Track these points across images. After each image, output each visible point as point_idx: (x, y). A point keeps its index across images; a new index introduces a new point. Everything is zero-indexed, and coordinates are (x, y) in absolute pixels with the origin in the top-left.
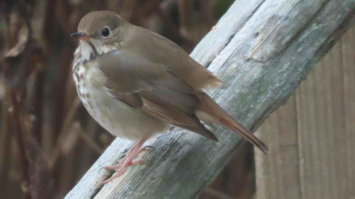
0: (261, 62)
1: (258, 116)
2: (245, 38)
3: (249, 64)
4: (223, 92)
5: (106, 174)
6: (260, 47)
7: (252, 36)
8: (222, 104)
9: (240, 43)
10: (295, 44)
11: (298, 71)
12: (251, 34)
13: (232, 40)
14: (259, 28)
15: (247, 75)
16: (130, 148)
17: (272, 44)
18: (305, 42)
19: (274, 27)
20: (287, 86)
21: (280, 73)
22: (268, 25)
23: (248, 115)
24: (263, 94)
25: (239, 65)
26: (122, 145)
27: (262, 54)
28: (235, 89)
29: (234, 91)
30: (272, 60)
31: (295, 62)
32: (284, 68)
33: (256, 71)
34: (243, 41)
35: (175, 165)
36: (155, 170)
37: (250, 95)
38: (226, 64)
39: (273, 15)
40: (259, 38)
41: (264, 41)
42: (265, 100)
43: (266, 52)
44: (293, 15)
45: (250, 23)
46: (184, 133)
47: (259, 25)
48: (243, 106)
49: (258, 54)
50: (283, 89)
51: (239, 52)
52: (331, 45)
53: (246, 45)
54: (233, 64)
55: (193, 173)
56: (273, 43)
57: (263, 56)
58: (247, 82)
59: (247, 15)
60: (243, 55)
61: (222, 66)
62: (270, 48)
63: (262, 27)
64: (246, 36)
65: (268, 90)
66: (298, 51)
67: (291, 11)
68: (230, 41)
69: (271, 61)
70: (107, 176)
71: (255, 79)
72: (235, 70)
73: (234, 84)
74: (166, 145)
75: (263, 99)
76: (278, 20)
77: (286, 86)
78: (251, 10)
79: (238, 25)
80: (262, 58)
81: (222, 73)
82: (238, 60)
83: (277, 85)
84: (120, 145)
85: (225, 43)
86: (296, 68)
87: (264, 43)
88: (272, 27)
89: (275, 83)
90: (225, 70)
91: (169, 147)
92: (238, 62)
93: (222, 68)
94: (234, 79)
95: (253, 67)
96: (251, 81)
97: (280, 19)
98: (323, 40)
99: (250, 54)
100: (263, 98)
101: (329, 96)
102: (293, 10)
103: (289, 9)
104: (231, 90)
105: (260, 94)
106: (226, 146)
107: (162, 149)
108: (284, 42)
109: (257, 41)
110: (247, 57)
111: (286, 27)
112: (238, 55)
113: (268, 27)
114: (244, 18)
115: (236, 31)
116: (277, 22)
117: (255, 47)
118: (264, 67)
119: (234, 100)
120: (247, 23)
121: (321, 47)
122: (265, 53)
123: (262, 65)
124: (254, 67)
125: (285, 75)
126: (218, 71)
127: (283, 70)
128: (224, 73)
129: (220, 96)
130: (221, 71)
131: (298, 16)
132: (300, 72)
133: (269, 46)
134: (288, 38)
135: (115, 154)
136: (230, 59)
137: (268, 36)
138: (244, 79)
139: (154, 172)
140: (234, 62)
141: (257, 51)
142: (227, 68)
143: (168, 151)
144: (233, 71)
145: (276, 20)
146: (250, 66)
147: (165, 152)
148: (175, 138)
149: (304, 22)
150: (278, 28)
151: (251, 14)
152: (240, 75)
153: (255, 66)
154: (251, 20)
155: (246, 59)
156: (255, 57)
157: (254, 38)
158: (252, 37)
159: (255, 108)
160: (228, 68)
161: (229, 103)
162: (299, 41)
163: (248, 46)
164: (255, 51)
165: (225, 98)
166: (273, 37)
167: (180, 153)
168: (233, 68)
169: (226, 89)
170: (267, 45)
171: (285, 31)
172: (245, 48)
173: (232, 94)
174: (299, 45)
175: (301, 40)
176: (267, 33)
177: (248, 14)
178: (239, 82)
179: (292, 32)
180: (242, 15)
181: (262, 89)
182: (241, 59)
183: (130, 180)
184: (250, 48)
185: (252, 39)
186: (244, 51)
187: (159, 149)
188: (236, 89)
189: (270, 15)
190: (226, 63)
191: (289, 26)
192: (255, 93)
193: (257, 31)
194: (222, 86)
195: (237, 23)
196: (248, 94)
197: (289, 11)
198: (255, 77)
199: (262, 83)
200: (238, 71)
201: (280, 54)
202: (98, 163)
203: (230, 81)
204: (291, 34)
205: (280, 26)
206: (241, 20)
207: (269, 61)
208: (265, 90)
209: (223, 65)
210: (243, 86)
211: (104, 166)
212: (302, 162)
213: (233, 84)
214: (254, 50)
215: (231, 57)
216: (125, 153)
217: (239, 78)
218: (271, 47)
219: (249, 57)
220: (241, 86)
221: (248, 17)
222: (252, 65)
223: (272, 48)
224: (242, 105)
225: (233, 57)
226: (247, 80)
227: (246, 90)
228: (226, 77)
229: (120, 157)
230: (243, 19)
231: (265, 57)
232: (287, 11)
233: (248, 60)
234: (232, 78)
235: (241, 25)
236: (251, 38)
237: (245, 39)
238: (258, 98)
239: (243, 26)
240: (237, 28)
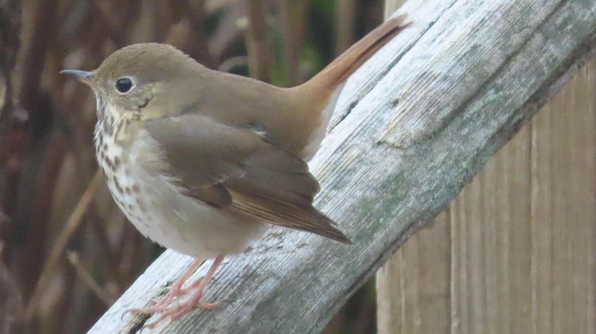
0: (399, 148)
1: (392, 238)
2: (375, 107)
3: (380, 151)
4: (334, 194)
5: (134, 320)
6: (400, 124)
7: (387, 104)
8: (332, 214)
9: (367, 115)
10: (458, 121)
11: (462, 167)
12: (385, 102)
13: (353, 110)
14: (400, 92)
15: (376, 168)
16: (176, 280)
17: (420, 120)
18: (475, 119)
19: (425, 92)
20: (442, 190)
21: (431, 169)
22: (415, 88)
23: (375, 234)
24: (401, 202)
25: (364, 152)
26: (163, 274)
27: (403, 135)
28: (355, 190)
29: (354, 193)
30: (418, 145)
31: (456, 152)
32: (437, 161)
33: (392, 162)
34: (373, 112)
35: (250, 310)
36: (217, 317)
37: (379, 202)
38: (342, 149)
39: (423, 72)
40: (398, 108)
41: (407, 114)
42: (404, 212)
43: (410, 133)
44: (457, 73)
45: (384, 83)
46: (267, 258)
47: (400, 88)
48: (367, 220)
49: (396, 135)
50: (434, 196)
51: (363, 130)
52: (516, 128)
53: (377, 119)
54: (354, 149)
55: (279, 326)
56: (422, 117)
57: (405, 138)
58: (377, 179)
59: (379, 71)
60: (371, 136)
61: (335, 152)
62: (416, 126)
63: (404, 90)
64: (377, 104)
65: (409, 196)
66: (462, 134)
67: (454, 66)
68: (349, 112)
69: (417, 147)
70: (136, 324)
71: (389, 177)
72: (357, 160)
73: (354, 183)
74: (237, 276)
75: (400, 210)
76: (431, 80)
77: (439, 190)
78: (387, 62)
79: (364, 86)
80: (402, 142)
81: (335, 163)
82: (363, 143)
83: (425, 188)
84: (159, 274)
85: (341, 114)
86: (457, 161)
87: (407, 116)
88: (421, 92)
89: (422, 184)
90: (339, 159)
91: (242, 280)
92: (361, 147)
93: (335, 155)
94: (354, 174)
95: (386, 156)
96: (381, 178)
97: (435, 78)
98: (504, 118)
99: (383, 134)
100: (401, 208)
101: (506, 217)
102: (457, 65)
103: (450, 63)
104: (349, 192)
105: (396, 200)
106: (336, 284)
107: (230, 283)
108: (439, 117)
109: (396, 113)
110: (377, 139)
111: (444, 93)
112: (362, 135)
113: (415, 91)
114: (375, 75)
115: (361, 97)
116: (430, 84)
117: (392, 123)
118: (404, 157)
119: (353, 209)
120: (380, 83)
121: (501, 130)
122: (407, 133)
123: (401, 153)
124: (388, 156)
125: (439, 171)
126: (329, 159)
127: (435, 165)
128: (338, 163)
129: (330, 200)
130: (333, 159)
131: (464, 75)
132: (465, 169)
133: (415, 123)
134: (446, 112)
135: (151, 288)
136: (349, 140)
137: (414, 107)
138: (370, 174)
139: (215, 320)
140: (355, 147)
141: (395, 129)
142: (343, 154)
143: (240, 286)
144: (354, 160)
145: (428, 80)
146: (381, 154)
147: (235, 288)
148: (252, 266)
149: (475, 86)
150: (432, 93)
151: (386, 70)
152: (364, 168)
153: (390, 155)
154: (385, 78)
155: (376, 142)
156: (391, 140)
157: (390, 107)
158: (387, 106)
159: (387, 224)
160: (345, 155)
161: (344, 213)
162: (465, 118)
163: (380, 121)
164: (391, 130)
165: (337, 204)
166: (422, 108)
167: (259, 291)
168: (352, 156)
169: (340, 189)
170: (412, 121)
171: (443, 100)
172: (375, 123)
173: (350, 199)
174: (464, 124)
175: (467, 115)
176: (413, 101)
177: (382, 68)
178: (362, 179)
179: (454, 102)
180: (371, 70)
181: (400, 193)
182: (366, 141)
183: (174, 331)
184: (383, 124)
185: (387, 110)
186: (373, 129)
187: (225, 283)
188: (358, 191)
189: (418, 73)
190: (340, 147)
191: (450, 91)
192: (388, 199)
193: (396, 97)
194: (333, 185)
195: (362, 82)
196: (376, 200)
197: (450, 66)
198: (388, 173)
199: (400, 183)
200: (361, 161)
201: (433, 136)
202: (122, 301)
203: (347, 178)
204: (451, 105)
205: (435, 91)
206: (370, 77)
207: (414, 147)
208: (405, 196)
209: (337, 149)
210: (368, 187)
211: (131, 307)
212: (454, 324)
213: (352, 182)
214: (389, 129)
215: (351, 138)
216: (168, 288)
217: (362, 173)
218: (418, 124)
219: (380, 138)
220: (365, 187)
221: (381, 74)
222: (385, 152)
223: (420, 127)
224: (366, 218)
225: (355, 137)
226: (376, 177)
227: (374, 194)
228: (341, 170)
229: (159, 294)
230: (372, 77)
231: (408, 141)
232: (447, 66)
233: (379, 143)
234: (351, 172)
235: (368, 87)
236: (385, 108)
237: (376, 109)
238: (393, 208)
239: (373, 88)
240: (362, 92)
